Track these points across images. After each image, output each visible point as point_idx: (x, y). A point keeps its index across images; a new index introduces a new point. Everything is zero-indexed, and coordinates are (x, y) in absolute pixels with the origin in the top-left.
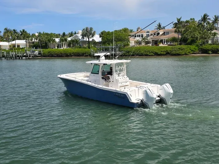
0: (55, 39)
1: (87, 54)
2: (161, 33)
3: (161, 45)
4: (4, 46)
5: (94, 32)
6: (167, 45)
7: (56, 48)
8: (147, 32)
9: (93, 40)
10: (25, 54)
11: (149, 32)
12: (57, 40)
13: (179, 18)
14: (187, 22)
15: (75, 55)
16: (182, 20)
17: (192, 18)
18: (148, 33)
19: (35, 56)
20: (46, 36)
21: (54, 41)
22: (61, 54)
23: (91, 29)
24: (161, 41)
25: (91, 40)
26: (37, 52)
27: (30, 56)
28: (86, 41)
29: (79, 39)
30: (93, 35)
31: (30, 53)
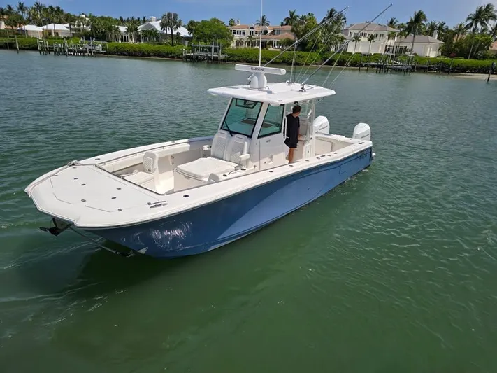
0: (118, 28)
1: (173, 55)
2: (269, 32)
3: (271, 49)
4: (33, 32)
5: (180, 21)
6: (278, 50)
7: (120, 41)
8: (251, 28)
9: (178, 33)
10: (81, 48)
11: (253, 28)
12: (123, 29)
13: (292, 11)
14: (303, 18)
15: (155, 55)
16: (296, 14)
17: (311, 13)
18: (252, 30)
19: (98, 52)
20: (103, 22)
21: (117, 30)
22: (134, 51)
23: (175, 16)
24: (271, 43)
25: (175, 33)
26: (100, 45)
27: (90, 52)
28: (167, 34)
29: (156, 31)
30: (179, 26)
31: (90, 47)
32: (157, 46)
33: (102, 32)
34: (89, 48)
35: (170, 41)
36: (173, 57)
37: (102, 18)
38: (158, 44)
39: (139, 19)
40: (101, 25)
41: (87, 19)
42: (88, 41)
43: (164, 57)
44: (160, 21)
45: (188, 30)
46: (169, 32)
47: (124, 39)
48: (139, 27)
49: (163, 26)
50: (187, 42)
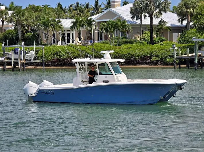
0: (59, 22)
1: (154, 59)
7: (60, 43)
9: (161, 22)
10: (2, 59)
21: (57, 25)
25: (156, 22)
27: (16, 64)
28: (141, 24)
29: (124, 21)
30: (164, 9)
31: (16, 56)
32: (125, 46)
33: (32, 30)
34: (13, 56)
35: (147, 35)
36: (155, 63)
37: (34, 8)
38: (126, 42)
39: (87, 5)
40: (30, 20)
41: (10, 12)
42: (13, 47)
43: (138, 63)
44: (130, 5)
45: (179, 14)
46: (146, 21)
47: (66, 38)
48: (93, 17)
49: (136, 12)
50: (177, 36)
